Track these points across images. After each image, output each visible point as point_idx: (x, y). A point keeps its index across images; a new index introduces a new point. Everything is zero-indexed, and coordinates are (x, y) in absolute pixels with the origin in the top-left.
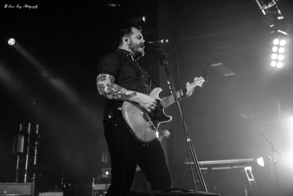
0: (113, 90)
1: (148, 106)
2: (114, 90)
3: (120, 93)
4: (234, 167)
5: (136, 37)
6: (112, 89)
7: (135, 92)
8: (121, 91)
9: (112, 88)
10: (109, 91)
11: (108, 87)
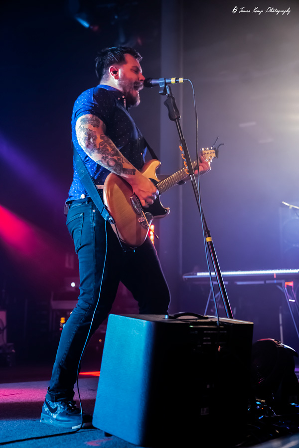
0: (108, 150)
1: (145, 196)
2: (110, 151)
3: (117, 159)
4: (268, 282)
5: (131, 70)
6: (108, 148)
7: (135, 168)
8: (118, 157)
9: (108, 146)
10: (101, 147)
11: (102, 141)
